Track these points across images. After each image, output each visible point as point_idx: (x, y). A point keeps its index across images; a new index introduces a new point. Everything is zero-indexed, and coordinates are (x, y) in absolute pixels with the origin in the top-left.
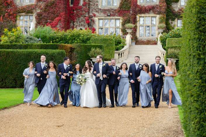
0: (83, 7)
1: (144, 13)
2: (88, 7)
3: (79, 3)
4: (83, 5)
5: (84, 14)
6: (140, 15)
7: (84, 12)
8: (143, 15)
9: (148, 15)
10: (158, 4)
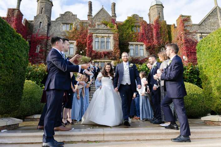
0: (39, 54)
1: (99, 59)
2: (44, 55)
3: (35, 51)
4: (40, 52)
5: (40, 61)
6: (95, 60)
7: (40, 59)
8: (98, 60)
9: (103, 60)
10: (112, 50)
